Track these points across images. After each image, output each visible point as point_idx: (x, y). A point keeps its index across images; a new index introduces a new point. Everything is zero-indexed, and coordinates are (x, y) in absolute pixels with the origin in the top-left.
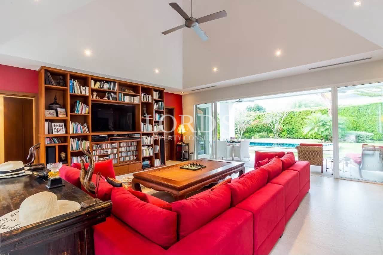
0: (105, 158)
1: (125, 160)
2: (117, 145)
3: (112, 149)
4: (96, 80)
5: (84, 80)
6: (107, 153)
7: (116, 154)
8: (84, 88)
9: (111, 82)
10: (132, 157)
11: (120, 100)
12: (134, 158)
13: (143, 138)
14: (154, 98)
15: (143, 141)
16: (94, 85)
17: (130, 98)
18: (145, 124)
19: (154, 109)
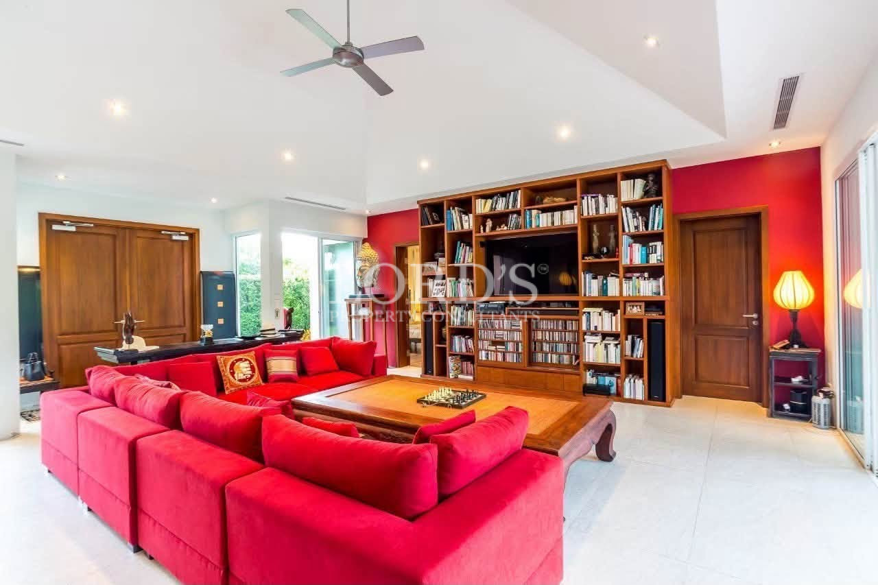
0: (498, 347)
1: (550, 362)
2: (521, 325)
3: (511, 331)
4: (486, 196)
5: (465, 204)
6: (503, 338)
7: (520, 344)
8: (466, 218)
9: (510, 192)
10: (566, 357)
11: (528, 226)
12: (571, 362)
13: (589, 313)
14: (623, 200)
15: (589, 320)
16: (482, 207)
17: (553, 216)
18: (595, 278)
19: (624, 230)
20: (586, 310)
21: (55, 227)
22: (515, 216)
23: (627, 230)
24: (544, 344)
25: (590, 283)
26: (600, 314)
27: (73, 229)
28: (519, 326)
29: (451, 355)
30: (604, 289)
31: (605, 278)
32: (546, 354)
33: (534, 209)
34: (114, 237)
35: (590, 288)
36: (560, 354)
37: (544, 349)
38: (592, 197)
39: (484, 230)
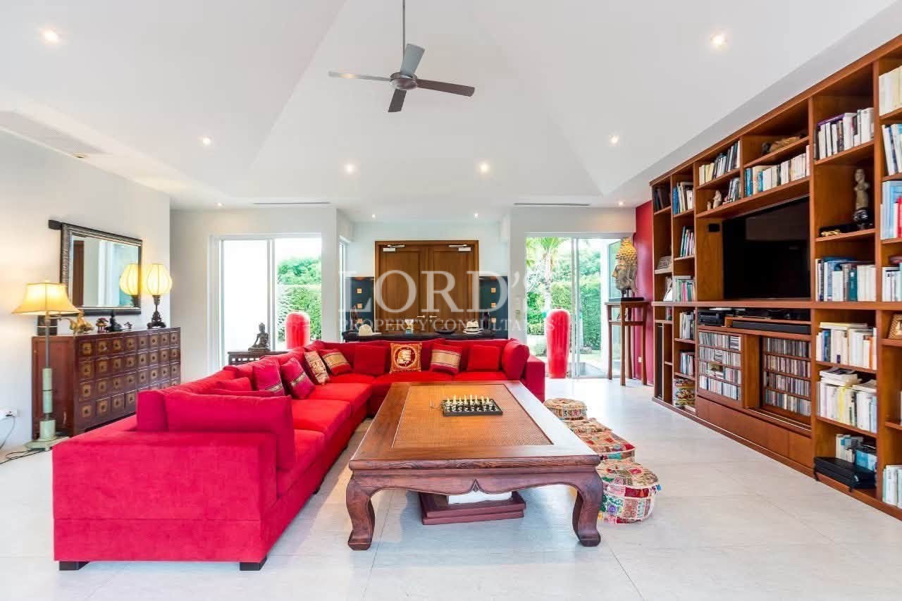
0: (717, 373)
1: (786, 407)
2: (739, 343)
3: (729, 351)
6: (721, 361)
7: (739, 372)
9: (730, 146)
11: (749, 192)
13: (828, 331)
14: (881, 113)
15: (827, 342)
16: (706, 175)
17: (779, 170)
18: (839, 267)
19: (885, 172)
20: (824, 325)
21: (385, 250)
22: (736, 180)
23: (891, 171)
24: (779, 377)
25: (830, 277)
26: (846, 335)
27: (394, 250)
28: (737, 345)
29: (677, 377)
30: (851, 288)
31: (854, 268)
32: (782, 393)
33: (754, 165)
34: (419, 252)
35: (830, 285)
36: (799, 398)
37: (779, 386)
38: (832, 123)
39: (712, 207)
